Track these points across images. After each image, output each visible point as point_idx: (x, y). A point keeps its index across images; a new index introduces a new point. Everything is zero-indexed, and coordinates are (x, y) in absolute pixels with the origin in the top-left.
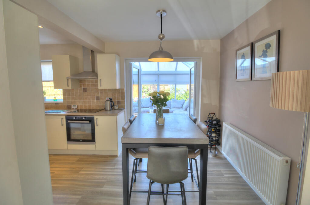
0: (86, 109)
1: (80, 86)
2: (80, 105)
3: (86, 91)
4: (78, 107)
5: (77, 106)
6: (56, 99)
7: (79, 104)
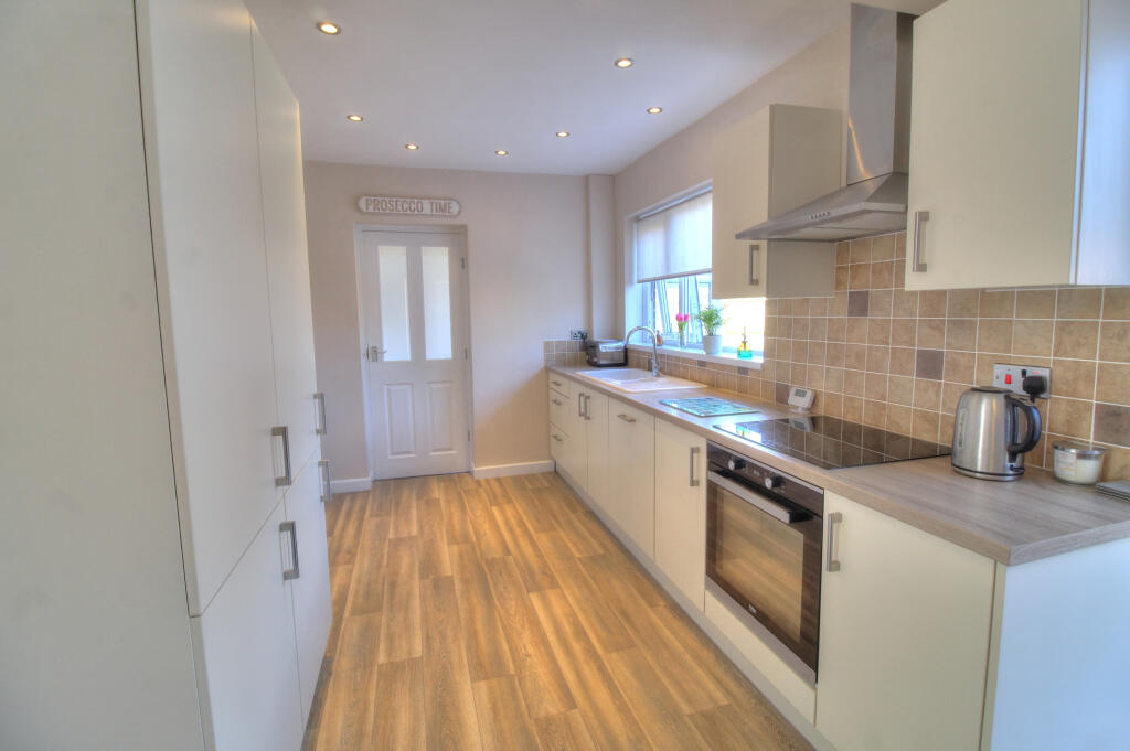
0: (853, 425)
1: (839, 283)
2: (829, 396)
3: (863, 311)
4: (815, 402)
5: (809, 395)
6: (747, 349)
7: (823, 387)
